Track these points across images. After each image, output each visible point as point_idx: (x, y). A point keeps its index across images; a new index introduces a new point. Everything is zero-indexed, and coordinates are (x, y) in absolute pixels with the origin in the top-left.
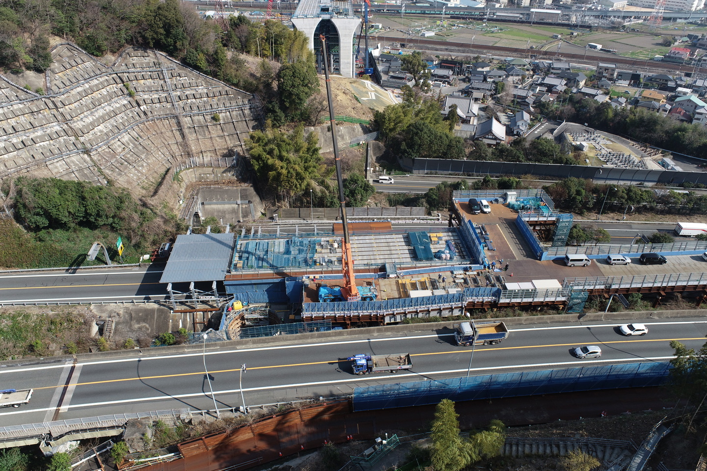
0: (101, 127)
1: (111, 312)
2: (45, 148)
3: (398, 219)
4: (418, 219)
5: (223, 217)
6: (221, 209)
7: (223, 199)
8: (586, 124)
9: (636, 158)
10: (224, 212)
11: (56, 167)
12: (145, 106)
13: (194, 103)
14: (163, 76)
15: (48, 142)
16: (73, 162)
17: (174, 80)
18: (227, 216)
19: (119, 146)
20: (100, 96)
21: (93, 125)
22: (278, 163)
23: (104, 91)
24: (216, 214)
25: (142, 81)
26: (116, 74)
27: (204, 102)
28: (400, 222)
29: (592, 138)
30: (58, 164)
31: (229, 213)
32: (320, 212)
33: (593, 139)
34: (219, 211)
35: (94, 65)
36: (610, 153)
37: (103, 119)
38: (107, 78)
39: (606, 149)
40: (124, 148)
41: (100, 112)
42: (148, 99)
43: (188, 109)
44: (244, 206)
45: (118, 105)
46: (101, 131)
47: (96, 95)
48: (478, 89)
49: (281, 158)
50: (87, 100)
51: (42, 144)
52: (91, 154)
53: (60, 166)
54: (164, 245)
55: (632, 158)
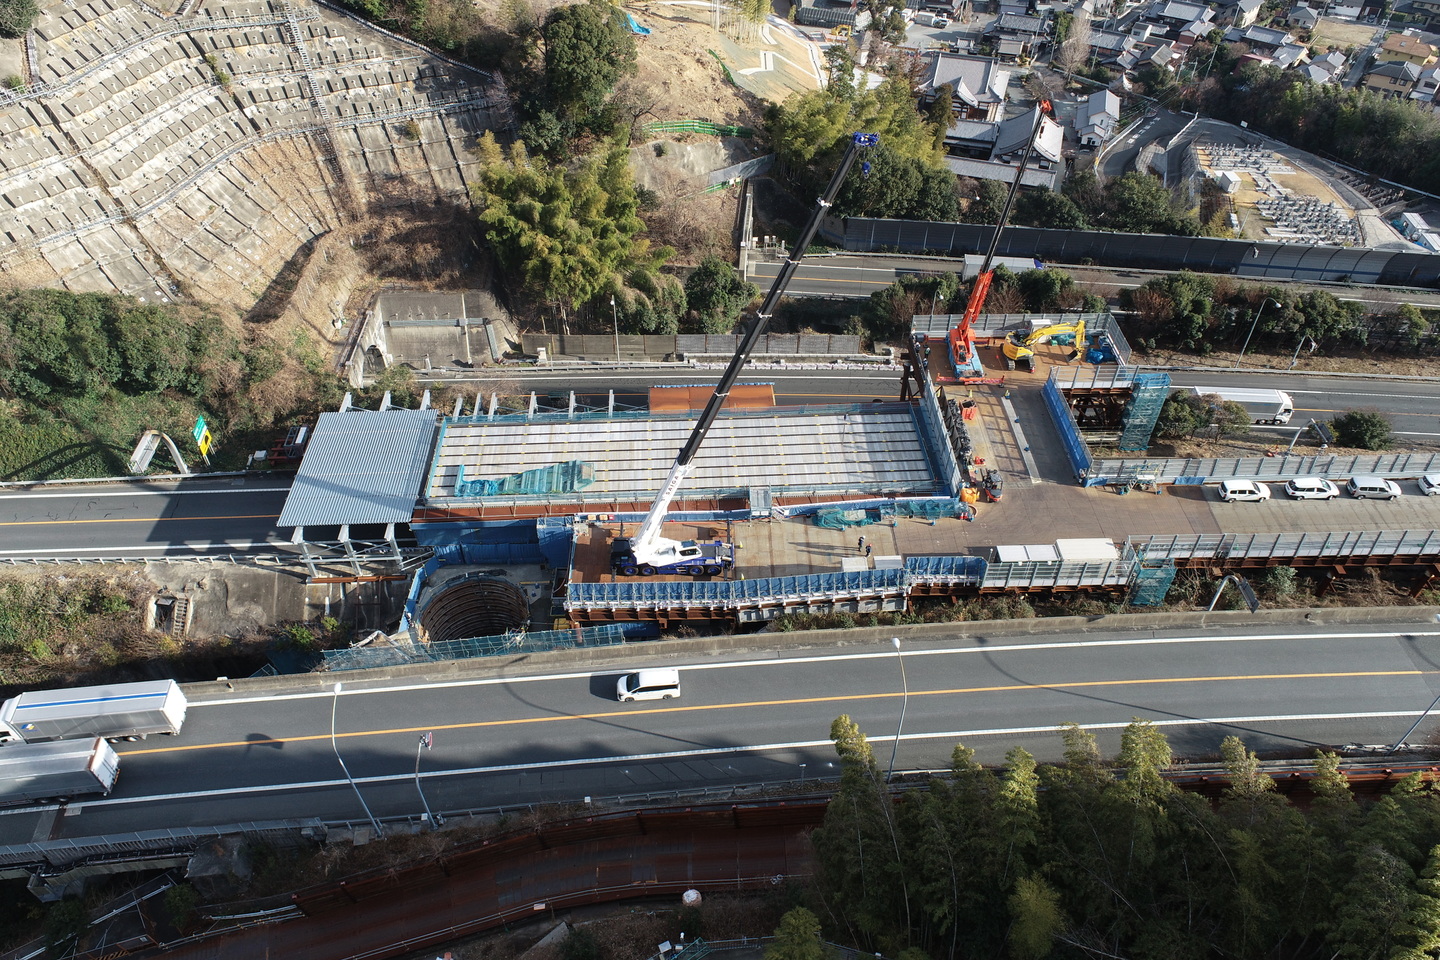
0: (158, 161)
1: (185, 579)
2: (35, 215)
3: (803, 359)
4: (846, 359)
5: (432, 354)
6: (427, 335)
7: (429, 316)
8: (1244, 124)
9: (1344, 214)
10: (432, 342)
11: (64, 259)
12: (253, 108)
13: (363, 99)
14: (292, 36)
15: (41, 202)
16: (99, 245)
17: (317, 43)
18: (439, 351)
19: (201, 203)
20: (152, 88)
21: (138, 157)
22: (542, 241)
23: (160, 77)
24: (415, 346)
25: (246, 49)
26: (187, 33)
27: (385, 95)
28: (806, 366)
29: (1252, 159)
30: (67, 252)
31: (443, 344)
32: (636, 343)
33: (1255, 163)
34: (422, 340)
35: (135, 15)
36: (1286, 199)
37: (160, 141)
38: (166, 44)
39: (1280, 188)
40: (211, 208)
41: (154, 126)
42: (260, 90)
43: (349, 112)
44: (474, 330)
45: (194, 108)
46: (158, 171)
47: (143, 86)
48: (1013, 32)
49: (550, 231)
50: (121, 99)
51: (28, 206)
52: (138, 225)
53: (73, 254)
54: (296, 433)
55: (1334, 211)
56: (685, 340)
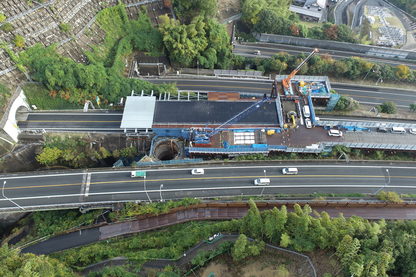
0: (79, 21)
1: (98, 138)
2: (51, 40)
3: (246, 77)
4: (258, 78)
5: (149, 72)
7: (149, 62)
9: (402, 32)
10: (150, 69)
11: (59, 51)
15: (52, 35)
16: (67, 47)
19: (90, 32)
21: (74, 20)
22: (180, 46)
24: (145, 70)
28: (247, 79)
29: (380, 11)
30: (59, 49)
31: (152, 70)
32: (203, 71)
33: (381, 13)
34: (147, 68)
36: (387, 26)
39: (386, 22)
41: (77, 10)
44: (161, 66)
46: (79, 23)
49: (181, 42)
51: (49, 37)
52: (76, 40)
53: (61, 50)
54: (120, 100)
55: (400, 32)
56: (215, 71)
